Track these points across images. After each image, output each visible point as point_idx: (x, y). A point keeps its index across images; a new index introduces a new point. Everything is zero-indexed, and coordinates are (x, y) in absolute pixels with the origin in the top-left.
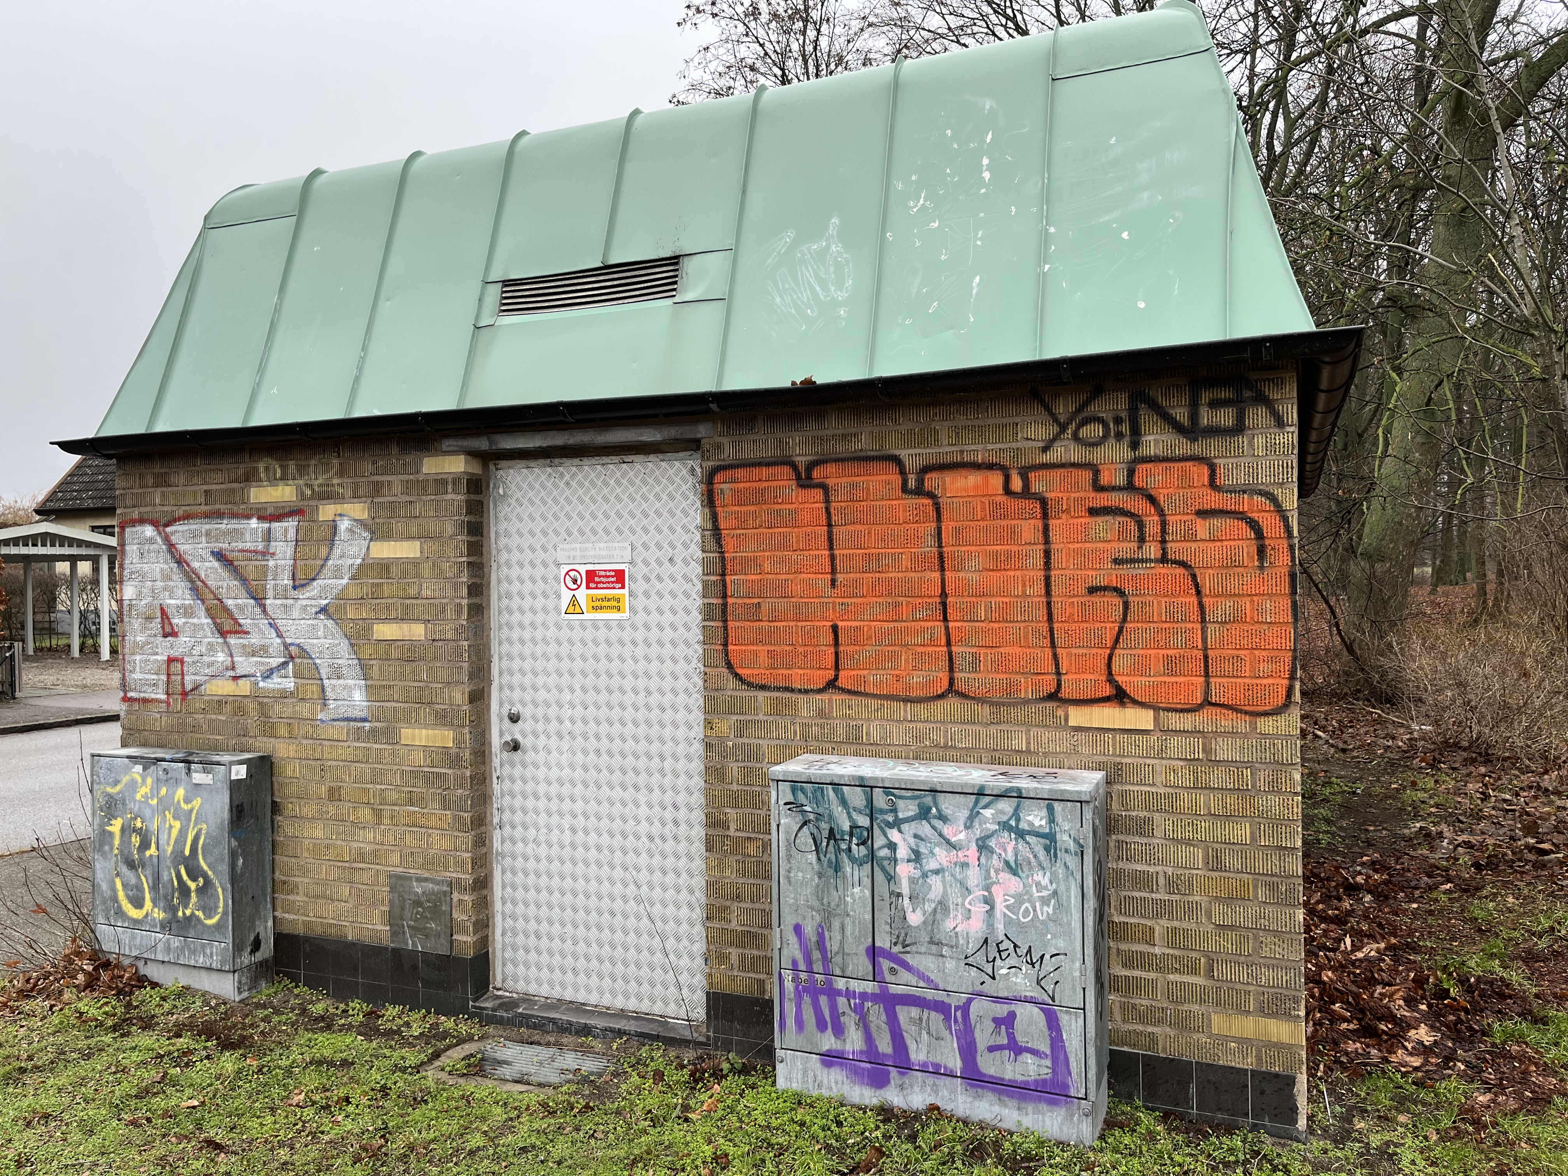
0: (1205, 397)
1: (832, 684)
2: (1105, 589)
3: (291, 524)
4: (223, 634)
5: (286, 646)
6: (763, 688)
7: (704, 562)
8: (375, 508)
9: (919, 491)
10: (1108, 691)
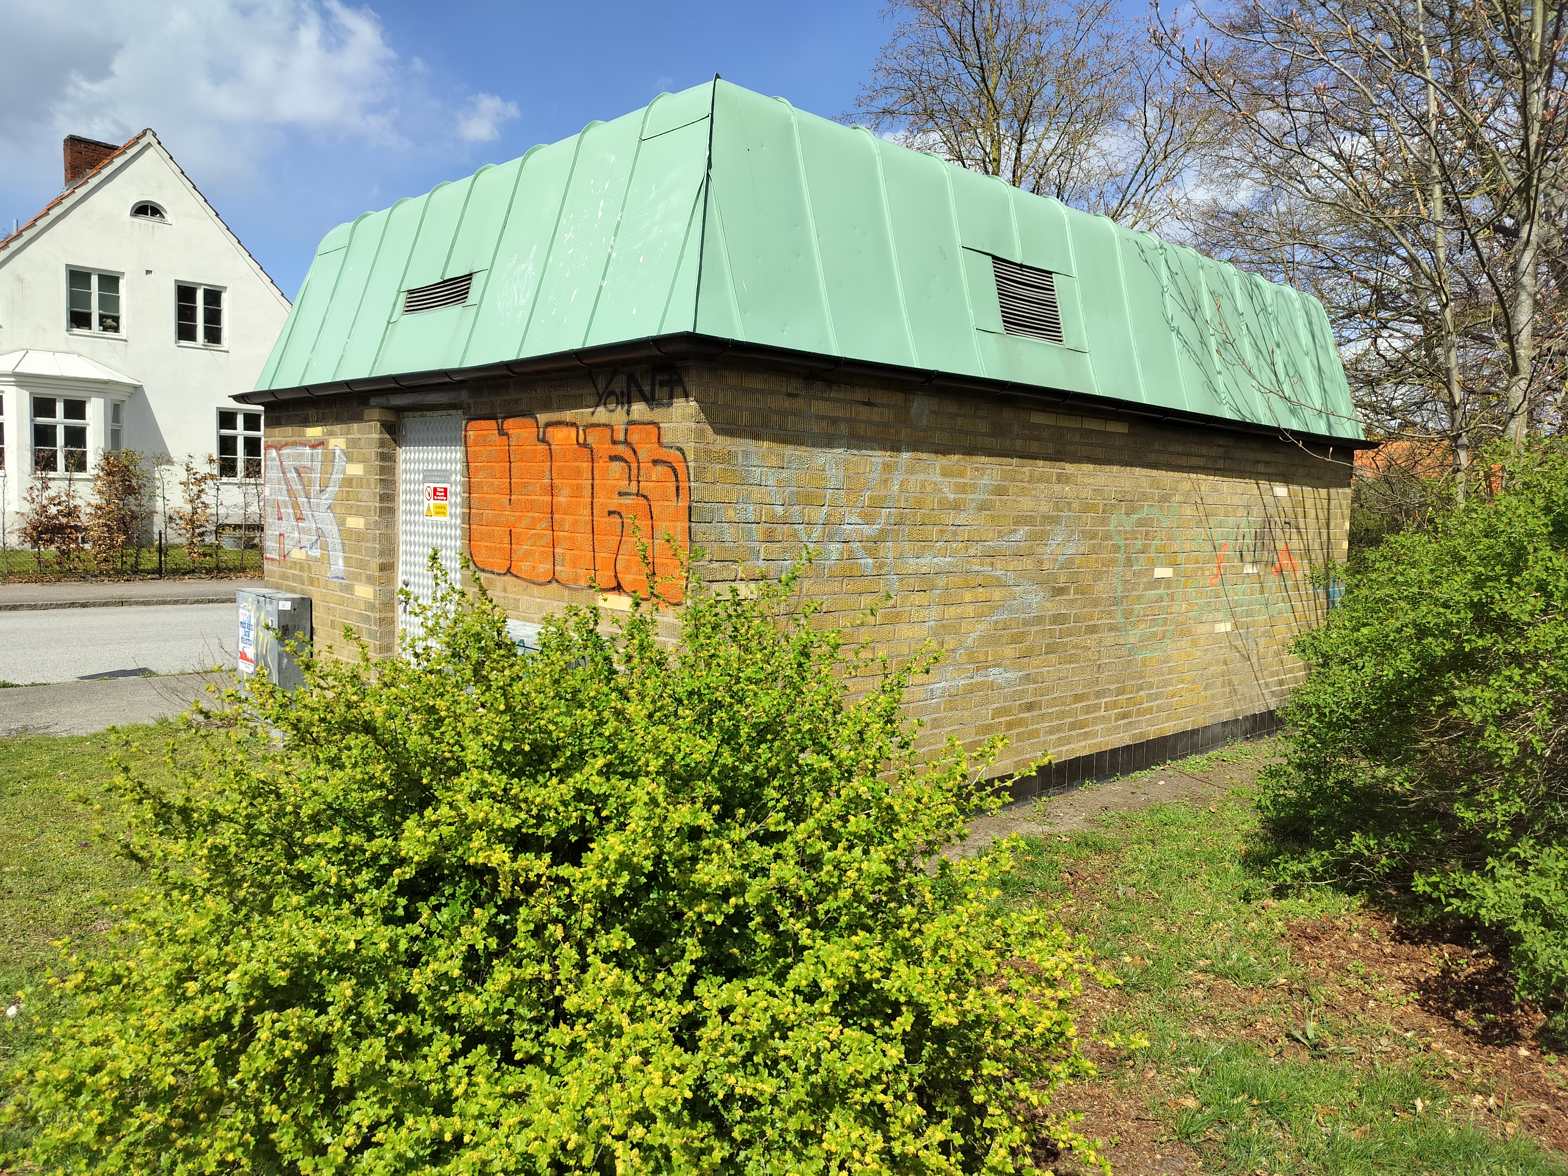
0: (658, 378)
1: (509, 571)
2: (613, 512)
3: (319, 451)
4: (298, 519)
5: (318, 529)
6: (483, 570)
7: (463, 485)
8: (348, 441)
9: (543, 441)
10: (615, 584)
